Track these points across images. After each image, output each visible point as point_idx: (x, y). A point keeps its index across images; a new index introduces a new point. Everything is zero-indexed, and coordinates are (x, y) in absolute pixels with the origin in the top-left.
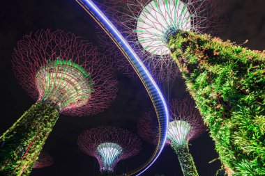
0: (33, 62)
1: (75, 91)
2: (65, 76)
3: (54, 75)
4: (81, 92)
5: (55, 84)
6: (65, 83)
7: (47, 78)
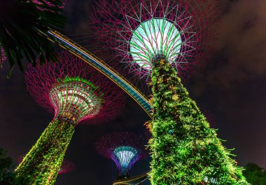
0: (45, 83)
1: (86, 104)
2: (76, 92)
3: (65, 92)
4: (92, 105)
5: (67, 101)
6: (77, 98)
7: (59, 95)
